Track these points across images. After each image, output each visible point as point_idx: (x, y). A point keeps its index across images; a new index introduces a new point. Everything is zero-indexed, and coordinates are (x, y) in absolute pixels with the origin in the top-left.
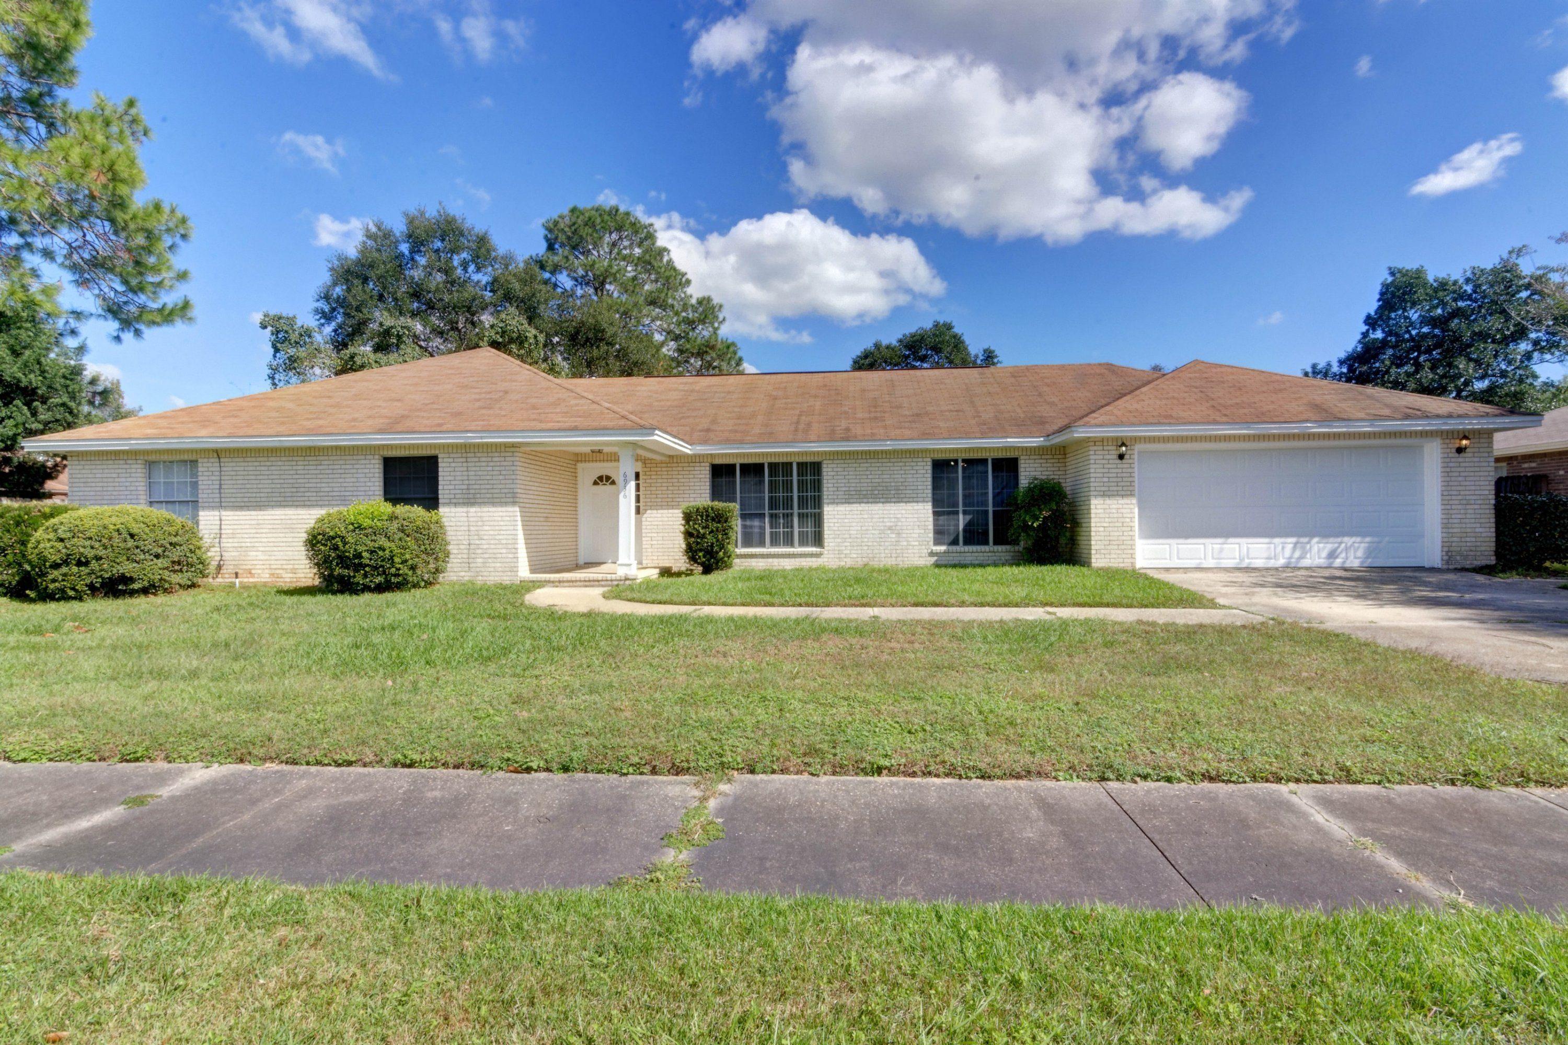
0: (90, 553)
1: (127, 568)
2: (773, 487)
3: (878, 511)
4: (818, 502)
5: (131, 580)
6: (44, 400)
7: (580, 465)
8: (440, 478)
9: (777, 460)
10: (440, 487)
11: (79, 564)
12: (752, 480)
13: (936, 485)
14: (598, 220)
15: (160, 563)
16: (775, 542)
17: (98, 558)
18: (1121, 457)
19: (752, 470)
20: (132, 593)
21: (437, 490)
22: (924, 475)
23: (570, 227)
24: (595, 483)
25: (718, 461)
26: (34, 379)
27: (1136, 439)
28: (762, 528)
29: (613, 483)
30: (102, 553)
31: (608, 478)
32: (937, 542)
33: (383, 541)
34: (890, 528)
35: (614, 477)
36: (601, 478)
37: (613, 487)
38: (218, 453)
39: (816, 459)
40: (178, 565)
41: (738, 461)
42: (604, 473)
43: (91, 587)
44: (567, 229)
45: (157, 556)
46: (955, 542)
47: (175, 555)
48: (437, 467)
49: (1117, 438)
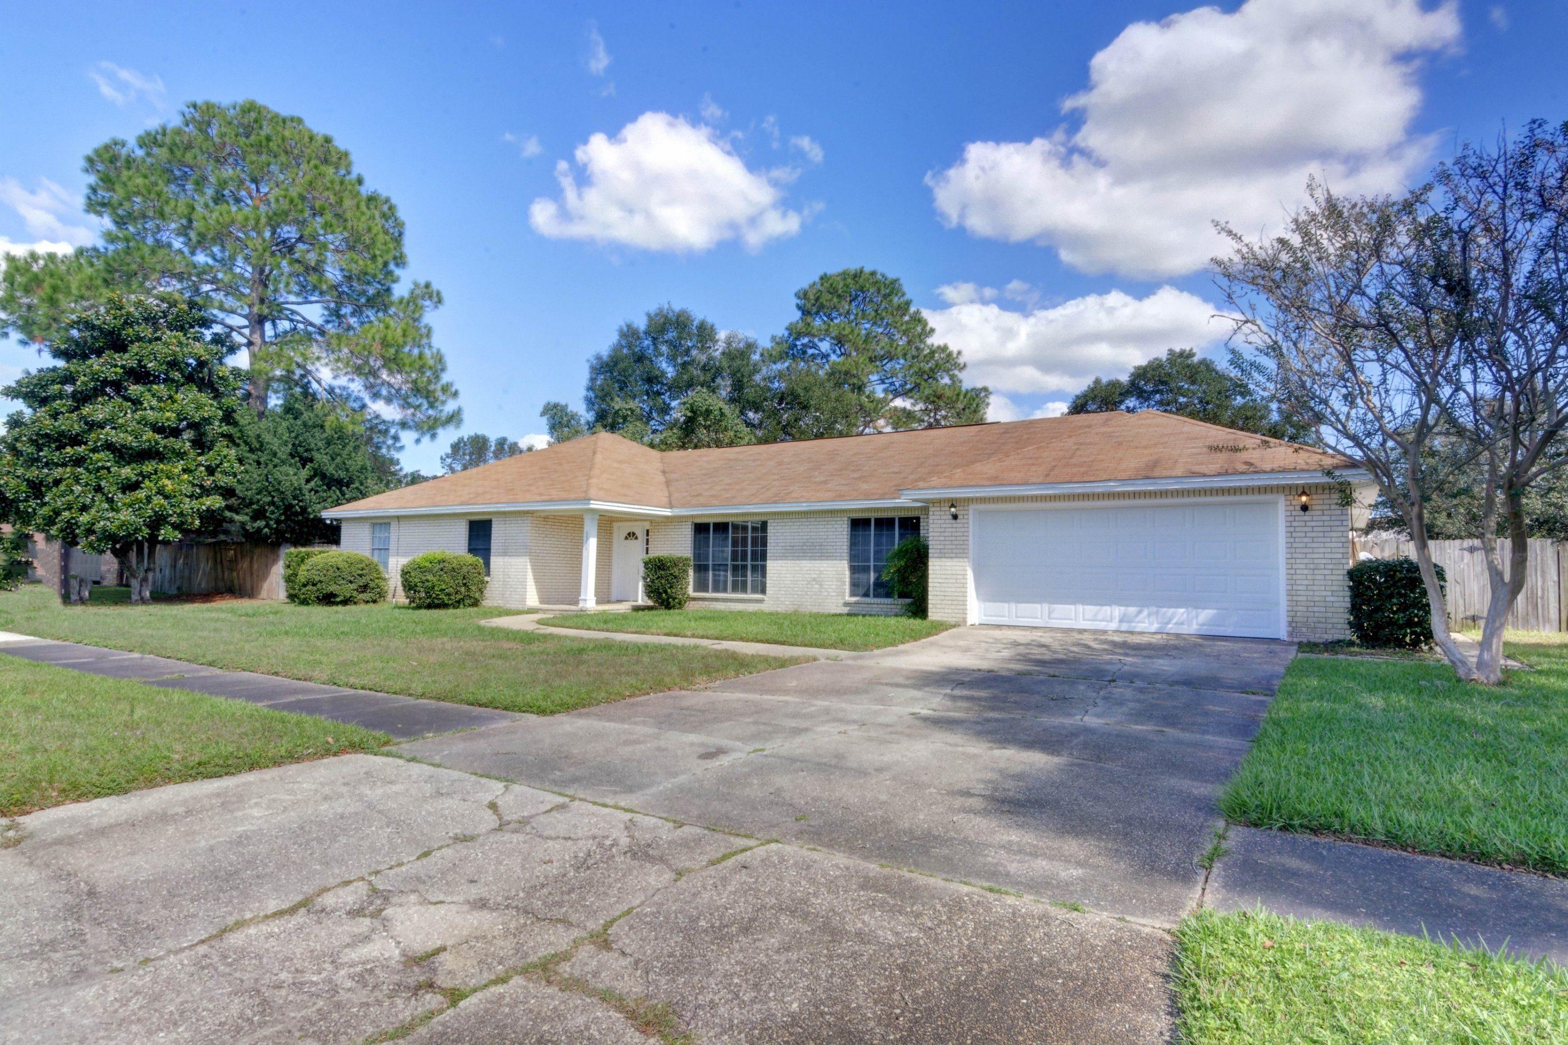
0: (317, 579)
1: (333, 588)
2: (735, 543)
3: (806, 564)
4: (764, 557)
5: (335, 596)
6: (348, 487)
7: (615, 525)
8: (492, 535)
9: (737, 520)
10: (492, 541)
11: (314, 585)
12: (720, 536)
13: (853, 544)
15: (354, 586)
16: (735, 589)
17: (321, 582)
18: (955, 517)
19: (721, 527)
20: (337, 604)
22: (841, 533)
24: (626, 538)
25: (698, 521)
26: (342, 474)
27: (969, 500)
28: (726, 576)
29: (636, 538)
30: (322, 579)
31: (633, 534)
32: (853, 594)
33: (430, 577)
34: (814, 579)
35: (637, 533)
36: (629, 534)
38: (398, 518)
39: (764, 519)
40: (364, 588)
41: (711, 521)
42: (631, 530)
43: (318, 598)
45: (351, 582)
46: (866, 595)
47: (361, 582)
48: (492, 527)
49: (949, 500)
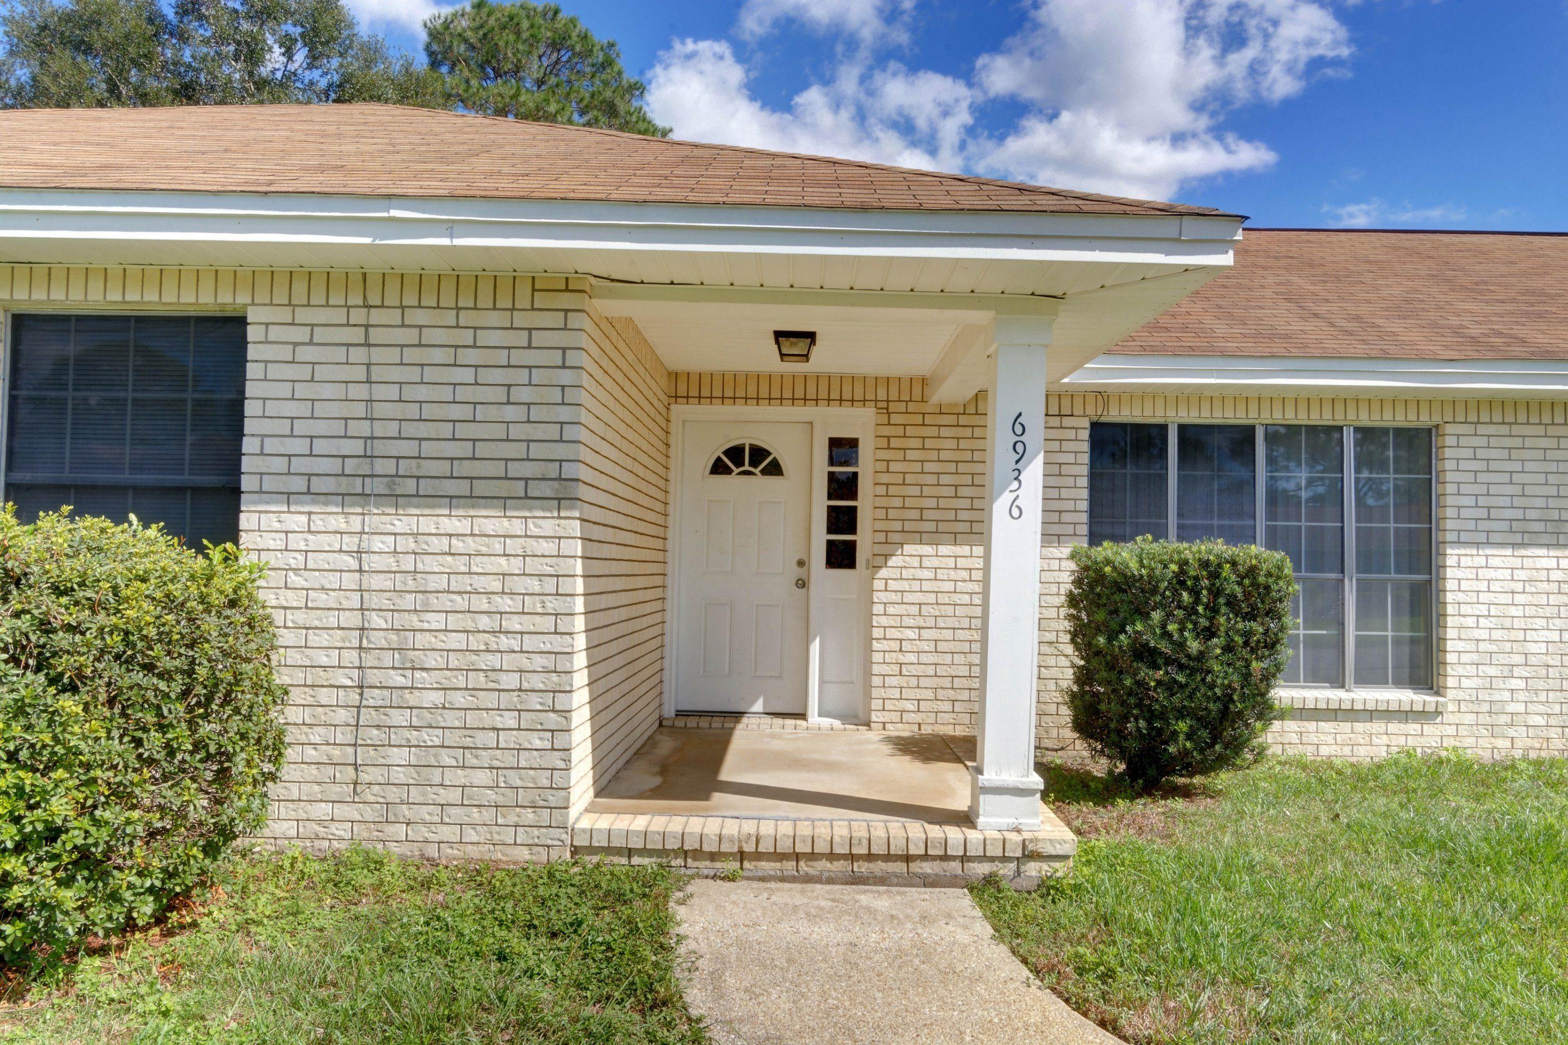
7: (679, 410)
8: (251, 408)
9: (1290, 418)
10: (249, 445)
12: (1214, 475)
14: (525, 24)
21: (236, 455)
23: (476, 29)
24: (718, 468)
25: (1117, 415)
29: (775, 469)
31: (758, 454)
35: (779, 450)
36: (735, 453)
37: (772, 481)
41: (1177, 418)
42: (747, 437)
44: (469, 34)
48: (240, 360)
